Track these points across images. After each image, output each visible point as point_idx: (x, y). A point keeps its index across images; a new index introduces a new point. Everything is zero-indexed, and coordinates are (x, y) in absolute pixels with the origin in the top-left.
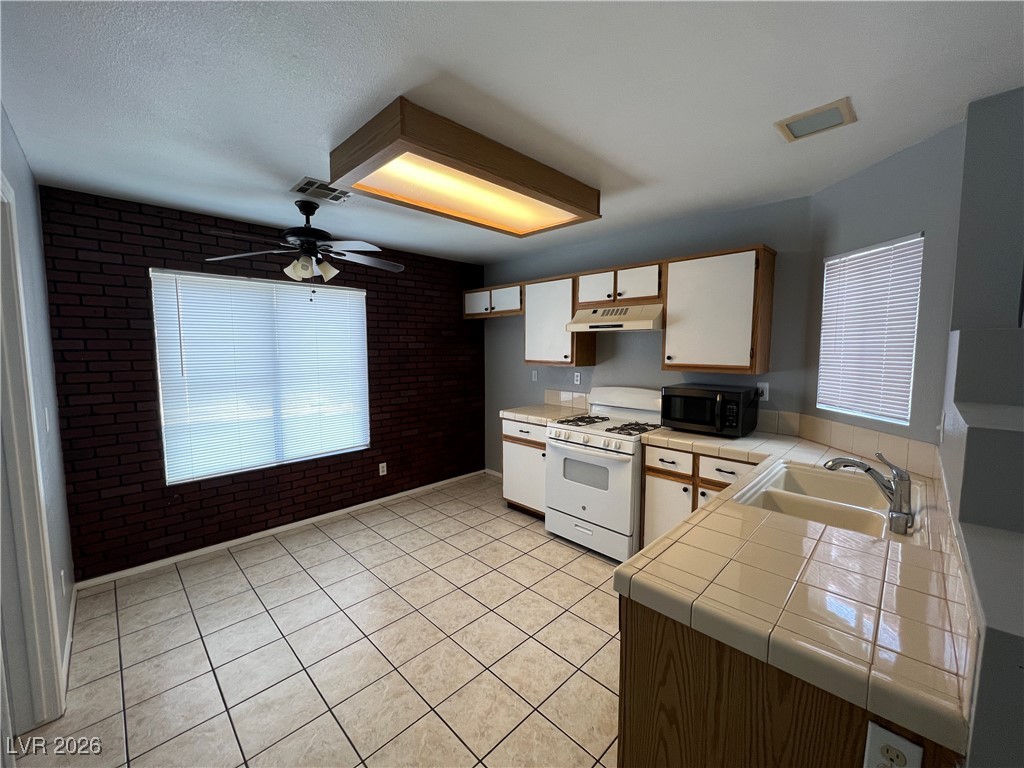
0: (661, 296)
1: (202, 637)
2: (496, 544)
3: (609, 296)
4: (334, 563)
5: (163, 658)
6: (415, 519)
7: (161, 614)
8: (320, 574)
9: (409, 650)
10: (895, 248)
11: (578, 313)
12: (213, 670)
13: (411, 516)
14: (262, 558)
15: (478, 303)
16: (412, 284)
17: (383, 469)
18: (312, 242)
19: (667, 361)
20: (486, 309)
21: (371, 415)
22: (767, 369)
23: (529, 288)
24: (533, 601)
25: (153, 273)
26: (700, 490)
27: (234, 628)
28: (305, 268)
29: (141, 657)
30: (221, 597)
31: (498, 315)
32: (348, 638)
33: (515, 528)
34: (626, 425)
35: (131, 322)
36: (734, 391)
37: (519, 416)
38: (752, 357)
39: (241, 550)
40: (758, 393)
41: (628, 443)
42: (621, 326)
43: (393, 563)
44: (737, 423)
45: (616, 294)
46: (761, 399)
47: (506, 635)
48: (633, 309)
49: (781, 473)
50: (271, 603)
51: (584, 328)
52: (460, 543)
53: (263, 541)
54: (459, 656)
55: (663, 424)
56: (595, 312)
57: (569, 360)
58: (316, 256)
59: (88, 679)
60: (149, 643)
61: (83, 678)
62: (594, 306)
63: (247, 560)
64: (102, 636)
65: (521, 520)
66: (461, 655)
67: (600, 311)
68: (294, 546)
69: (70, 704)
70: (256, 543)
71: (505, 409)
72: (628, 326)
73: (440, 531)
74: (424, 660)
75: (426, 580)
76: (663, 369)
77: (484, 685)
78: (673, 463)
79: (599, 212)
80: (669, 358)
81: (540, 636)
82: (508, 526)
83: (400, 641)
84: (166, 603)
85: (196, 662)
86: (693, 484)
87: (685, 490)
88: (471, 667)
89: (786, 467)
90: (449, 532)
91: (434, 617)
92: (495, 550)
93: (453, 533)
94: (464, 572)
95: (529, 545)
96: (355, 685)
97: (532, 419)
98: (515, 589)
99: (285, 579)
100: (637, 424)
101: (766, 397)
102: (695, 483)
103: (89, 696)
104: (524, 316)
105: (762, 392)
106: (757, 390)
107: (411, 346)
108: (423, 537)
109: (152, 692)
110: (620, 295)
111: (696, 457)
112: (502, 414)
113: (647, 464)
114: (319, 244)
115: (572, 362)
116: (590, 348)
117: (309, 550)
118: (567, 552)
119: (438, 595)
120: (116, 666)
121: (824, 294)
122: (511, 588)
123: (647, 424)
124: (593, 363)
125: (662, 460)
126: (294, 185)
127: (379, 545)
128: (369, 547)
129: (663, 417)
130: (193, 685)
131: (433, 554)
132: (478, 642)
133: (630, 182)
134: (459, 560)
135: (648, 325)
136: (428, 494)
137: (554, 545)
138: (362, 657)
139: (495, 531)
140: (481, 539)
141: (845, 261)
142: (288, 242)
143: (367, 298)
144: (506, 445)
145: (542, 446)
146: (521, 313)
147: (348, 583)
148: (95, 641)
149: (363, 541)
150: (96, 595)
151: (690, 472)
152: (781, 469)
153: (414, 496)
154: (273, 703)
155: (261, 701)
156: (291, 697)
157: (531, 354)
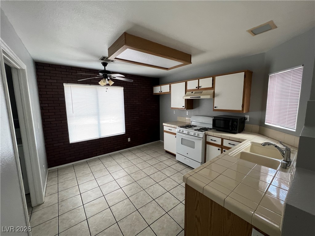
0: (213, 87)
1: (78, 185)
2: (161, 163)
3: (196, 87)
4: (114, 166)
5: (68, 190)
6: (138, 155)
7: (68, 178)
8: (110, 169)
9: (132, 192)
10: (293, 70)
11: (187, 93)
12: (80, 194)
13: (137, 154)
14: (95, 164)
15: (157, 90)
16: (137, 85)
17: (129, 140)
18: (106, 74)
19: (214, 108)
20: (160, 92)
21: (125, 124)
22: (248, 111)
23: (172, 85)
24: (170, 181)
25: (65, 85)
26: (224, 150)
27: (86, 183)
28: (104, 82)
29: (63, 189)
30: (84, 174)
31: (163, 94)
32: (116, 188)
33: (167, 158)
34: (201, 128)
35: (59, 98)
36: (236, 118)
37: (168, 125)
38: (242, 107)
39: (90, 161)
40: (245, 119)
41: (202, 134)
42: (200, 97)
43: (131, 167)
44: (237, 129)
45: (199, 87)
46: (246, 121)
47: (160, 190)
48: (204, 92)
49: (249, 146)
50: (97, 177)
51: (189, 98)
52: (150, 162)
53: (95, 159)
54: (146, 195)
55: (213, 129)
56: (192, 92)
57: (184, 108)
58: (107, 78)
59: (50, 194)
60: (65, 185)
61: (48, 194)
62: (192, 91)
63: (91, 164)
64: (54, 183)
65: (169, 156)
66: (147, 195)
67: (194, 92)
68: (104, 161)
69: (46, 200)
70: (94, 160)
71: (165, 122)
72: (202, 97)
73: (145, 158)
74: (136, 196)
75: (139, 173)
76: (213, 111)
77: (153, 204)
78: (215, 141)
79: (191, 62)
80: (215, 107)
81: (171, 192)
82: (164, 158)
83: (130, 190)
84: (70, 175)
85: (76, 191)
86: (221, 148)
87: (219, 149)
88: (149, 199)
89: (251, 144)
90: (147, 159)
91: (140, 184)
92: (160, 165)
93: (148, 159)
94: (150, 171)
95: (171, 164)
96: (117, 201)
97: (173, 126)
98: (165, 177)
99: (101, 170)
100: (205, 128)
101: (248, 120)
102: (222, 148)
103: (50, 198)
104: (171, 94)
105: (247, 118)
106: (245, 118)
107: (137, 103)
108: (140, 160)
109: (65, 199)
110: (200, 87)
111: (222, 139)
112: (164, 124)
113: (207, 141)
114: (108, 75)
115: (185, 108)
116: (191, 104)
117: (107, 162)
118: (182, 167)
119: (142, 177)
120: (56, 191)
121: (269, 86)
122: (163, 177)
123: (208, 128)
124: (192, 108)
125: (211, 140)
126: (100, 58)
127: (127, 162)
128: (124, 162)
129: (213, 126)
130: (75, 198)
131: (142, 165)
132: (152, 192)
133: (200, 52)
134: (149, 167)
135: (208, 97)
136: (143, 147)
137: (178, 164)
138: (119, 194)
139: (161, 159)
140: (156, 162)
141: (276, 75)
142: (99, 75)
143: (124, 89)
144: (165, 133)
145: (175, 134)
146: (170, 93)
147: (117, 172)
148: (52, 184)
149: (123, 160)
150: (53, 172)
151: (220, 144)
152: (249, 145)
153: (138, 148)
154: (95, 204)
155: (92, 203)
156: (99, 203)
157: (173, 106)
